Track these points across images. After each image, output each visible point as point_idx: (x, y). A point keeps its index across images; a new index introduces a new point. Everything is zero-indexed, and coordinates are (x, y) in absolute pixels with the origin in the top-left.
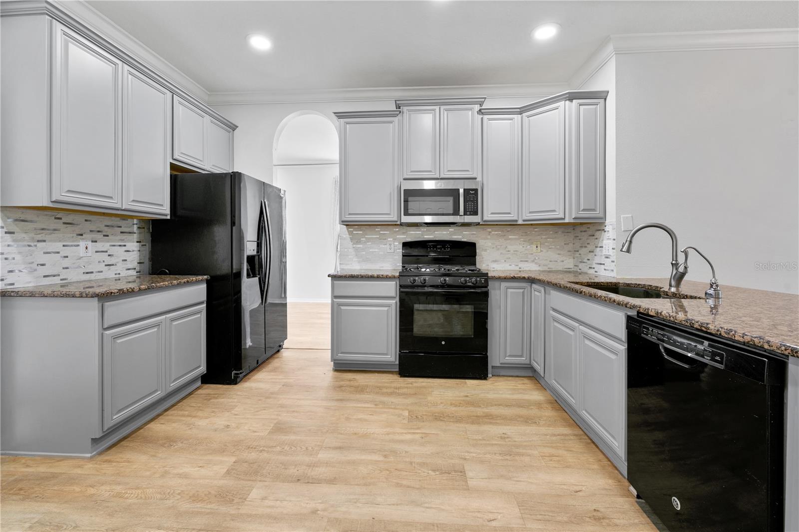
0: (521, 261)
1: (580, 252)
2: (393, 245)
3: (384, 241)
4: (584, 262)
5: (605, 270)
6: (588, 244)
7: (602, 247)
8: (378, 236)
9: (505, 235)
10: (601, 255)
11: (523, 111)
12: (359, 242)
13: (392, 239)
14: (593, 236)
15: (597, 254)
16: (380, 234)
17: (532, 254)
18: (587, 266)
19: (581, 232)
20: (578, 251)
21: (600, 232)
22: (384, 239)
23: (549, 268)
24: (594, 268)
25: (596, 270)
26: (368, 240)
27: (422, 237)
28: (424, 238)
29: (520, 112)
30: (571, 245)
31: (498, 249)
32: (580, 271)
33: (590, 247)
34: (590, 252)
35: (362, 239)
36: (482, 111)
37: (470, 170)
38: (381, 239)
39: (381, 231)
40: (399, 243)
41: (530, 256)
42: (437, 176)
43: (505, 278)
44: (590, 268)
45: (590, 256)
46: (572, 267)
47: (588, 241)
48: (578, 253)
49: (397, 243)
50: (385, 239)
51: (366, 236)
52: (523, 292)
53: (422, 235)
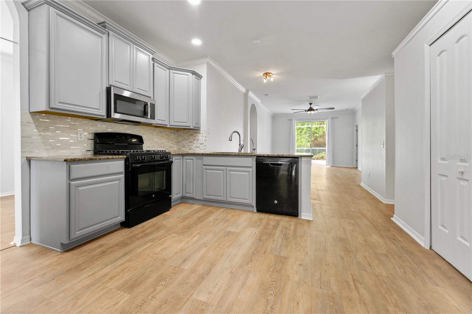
0: (159, 147)
1: (182, 142)
2: (83, 135)
3: (75, 130)
4: (185, 147)
5: (200, 149)
6: (188, 139)
7: (199, 140)
8: (69, 126)
9: (152, 133)
10: (198, 143)
11: (170, 69)
12: (47, 129)
13: (82, 130)
14: (192, 135)
15: (194, 143)
16: (70, 124)
17: (163, 143)
18: (188, 148)
19: (183, 133)
20: (181, 142)
21: (197, 134)
22: (74, 129)
23: (169, 151)
24: (193, 149)
25: (194, 150)
26: (58, 129)
27: (107, 130)
28: (108, 130)
29: (169, 68)
30: (176, 139)
31: (149, 140)
32: (182, 151)
33: (190, 140)
34: (190, 142)
35: (50, 127)
36: (155, 60)
37: (149, 92)
38: (71, 129)
39: (71, 121)
40: (89, 134)
41: (162, 144)
42: (131, 90)
43: (175, 155)
44: (190, 149)
45: (190, 144)
46: (176, 150)
47: (189, 138)
48: (181, 143)
49: (87, 134)
50: (76, 129)
51: (55, 125)
52: (180, 161)
53: (107, 128)
